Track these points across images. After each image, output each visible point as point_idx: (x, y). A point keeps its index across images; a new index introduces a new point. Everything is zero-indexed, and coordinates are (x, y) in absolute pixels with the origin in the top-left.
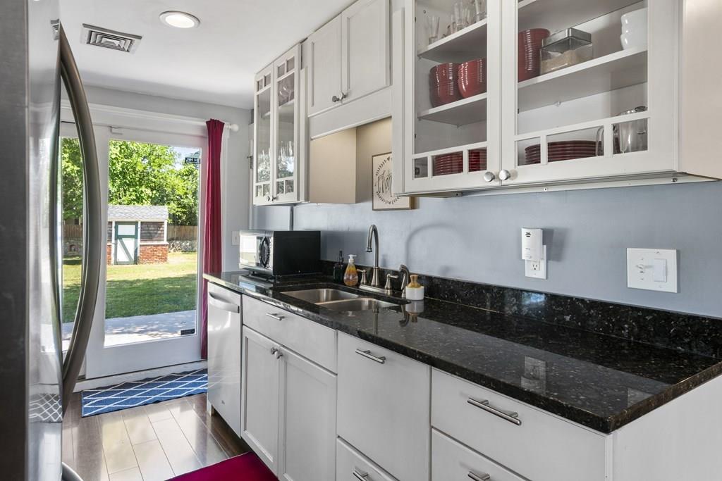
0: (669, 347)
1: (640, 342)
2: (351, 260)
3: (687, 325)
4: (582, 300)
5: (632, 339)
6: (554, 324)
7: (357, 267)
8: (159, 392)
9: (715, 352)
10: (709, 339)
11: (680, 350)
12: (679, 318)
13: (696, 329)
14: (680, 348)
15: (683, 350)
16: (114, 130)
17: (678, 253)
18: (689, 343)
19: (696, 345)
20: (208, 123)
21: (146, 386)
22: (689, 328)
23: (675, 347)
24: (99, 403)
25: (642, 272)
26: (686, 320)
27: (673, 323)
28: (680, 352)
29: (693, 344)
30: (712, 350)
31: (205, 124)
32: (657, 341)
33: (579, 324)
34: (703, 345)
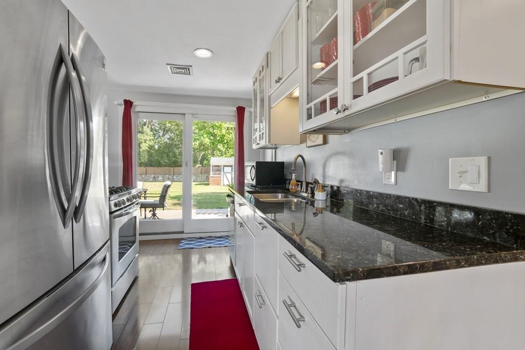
0: (477, 236)
1: (455, 231)
2: (294, 177)
3: (492, 219)
4: (416, 200)
5: (449, 229)
6: (398, 216)
7: (297, 181)
8: (212, 243)
9: (516, 242)
10: (511, 231)
11: (485, 240)
12: (486, 212)
13: (500, 222)
14: (486, 238)
15: (488, 239)
16: (194, 116)
17: (489, 159)
18: (493, 234)
19: (500, 236)
20: (237, 108)
21: (208, 240)
22: (494, 221)
23: (482, 237)
24: (186, 244)
25: (460, 177)
26: (492, 214)
27: (480, 217)
28: (486, 241)
29: (497, 235)
30: (513, 241)
31: (236, 109)
32: (468, 232)
33: (414, 217)
34: (506, 236)
